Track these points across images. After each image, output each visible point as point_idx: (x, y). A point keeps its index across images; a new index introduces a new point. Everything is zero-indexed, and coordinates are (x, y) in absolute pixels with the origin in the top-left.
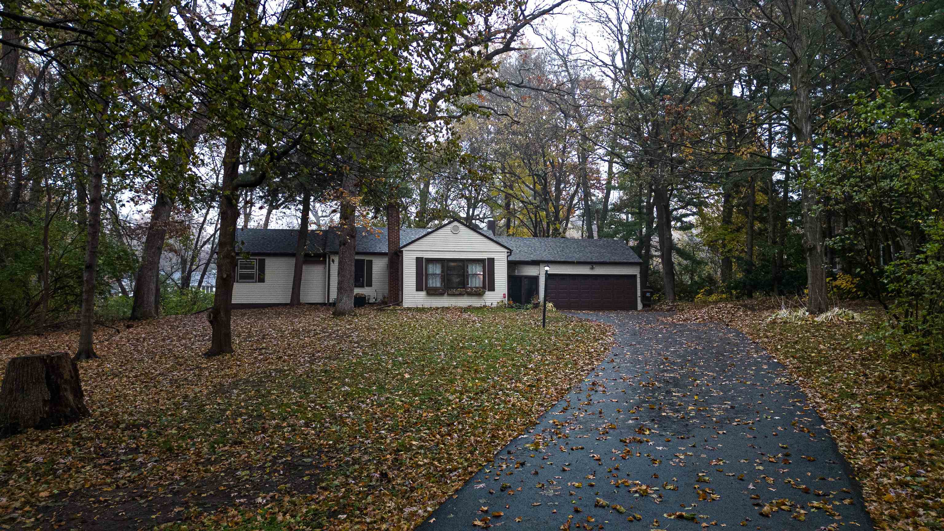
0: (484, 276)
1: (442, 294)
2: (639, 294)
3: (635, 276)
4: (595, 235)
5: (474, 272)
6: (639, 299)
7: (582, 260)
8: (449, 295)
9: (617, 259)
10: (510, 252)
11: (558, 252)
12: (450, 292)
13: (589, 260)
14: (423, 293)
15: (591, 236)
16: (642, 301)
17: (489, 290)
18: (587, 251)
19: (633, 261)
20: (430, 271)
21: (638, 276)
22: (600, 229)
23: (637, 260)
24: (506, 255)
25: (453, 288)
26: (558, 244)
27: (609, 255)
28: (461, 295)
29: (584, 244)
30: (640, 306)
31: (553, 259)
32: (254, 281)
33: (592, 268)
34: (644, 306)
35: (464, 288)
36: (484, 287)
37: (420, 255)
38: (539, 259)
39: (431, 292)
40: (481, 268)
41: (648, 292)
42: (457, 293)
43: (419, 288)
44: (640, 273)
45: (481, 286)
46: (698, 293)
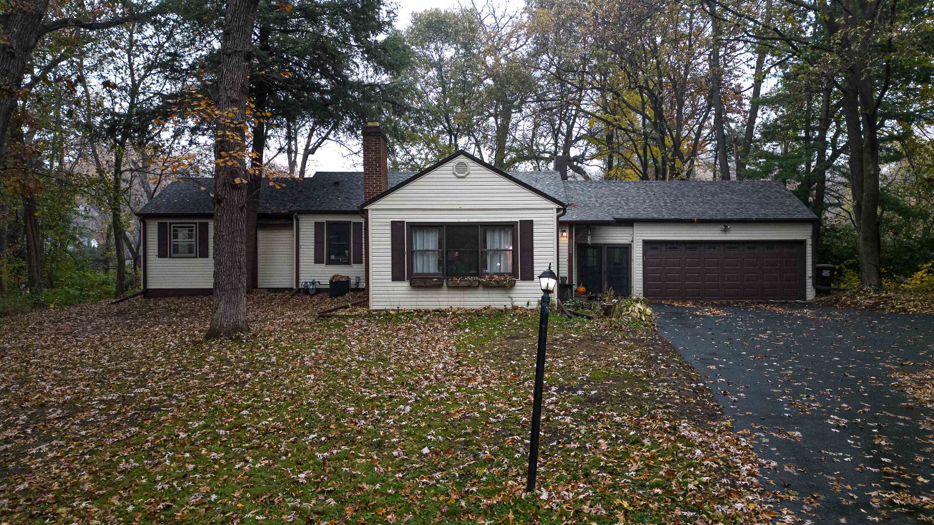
0: (514, 252)
1: (438, 286)
2: (809, 272)
3: (802, 243)
4: (733, 175)
5: (497, 246)
6: (809, 282)
7: (706, 217)
8: (450, 288)
9: (771, 214)
10: (563, 208)
11: (666, 203)
12: (450, 283)
13: (719, 217)
14: (405, 285)
15: (726, 176)
16: (814, 285)
17: (523, 279)
18: (717, 201)
19: (800, 217)
20: (418, 245)
21: (809, 242)
22: (740, 166)
23: (809, 214)
24: (555, 214)
25: (458, 276)
26: (668, 190)
27: (756, 207)
28: (470, 287)
29: (713, 189)
30: (810, 294)
31: (655, 216)
32: (194, 255)
33: (725, 230)
34: (819, 292)
35: (477, 275)
36: (514, 274)
37: (398, 217)
38: (632, 216)
39: (418, 283)
40: (510, 238)
41: (827, 269)
42: (463, 284)
43: (397, 277)
44: (812, 237)
45: (510, 270)
46: (918, 270)
